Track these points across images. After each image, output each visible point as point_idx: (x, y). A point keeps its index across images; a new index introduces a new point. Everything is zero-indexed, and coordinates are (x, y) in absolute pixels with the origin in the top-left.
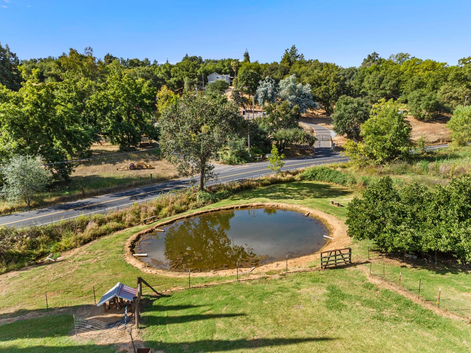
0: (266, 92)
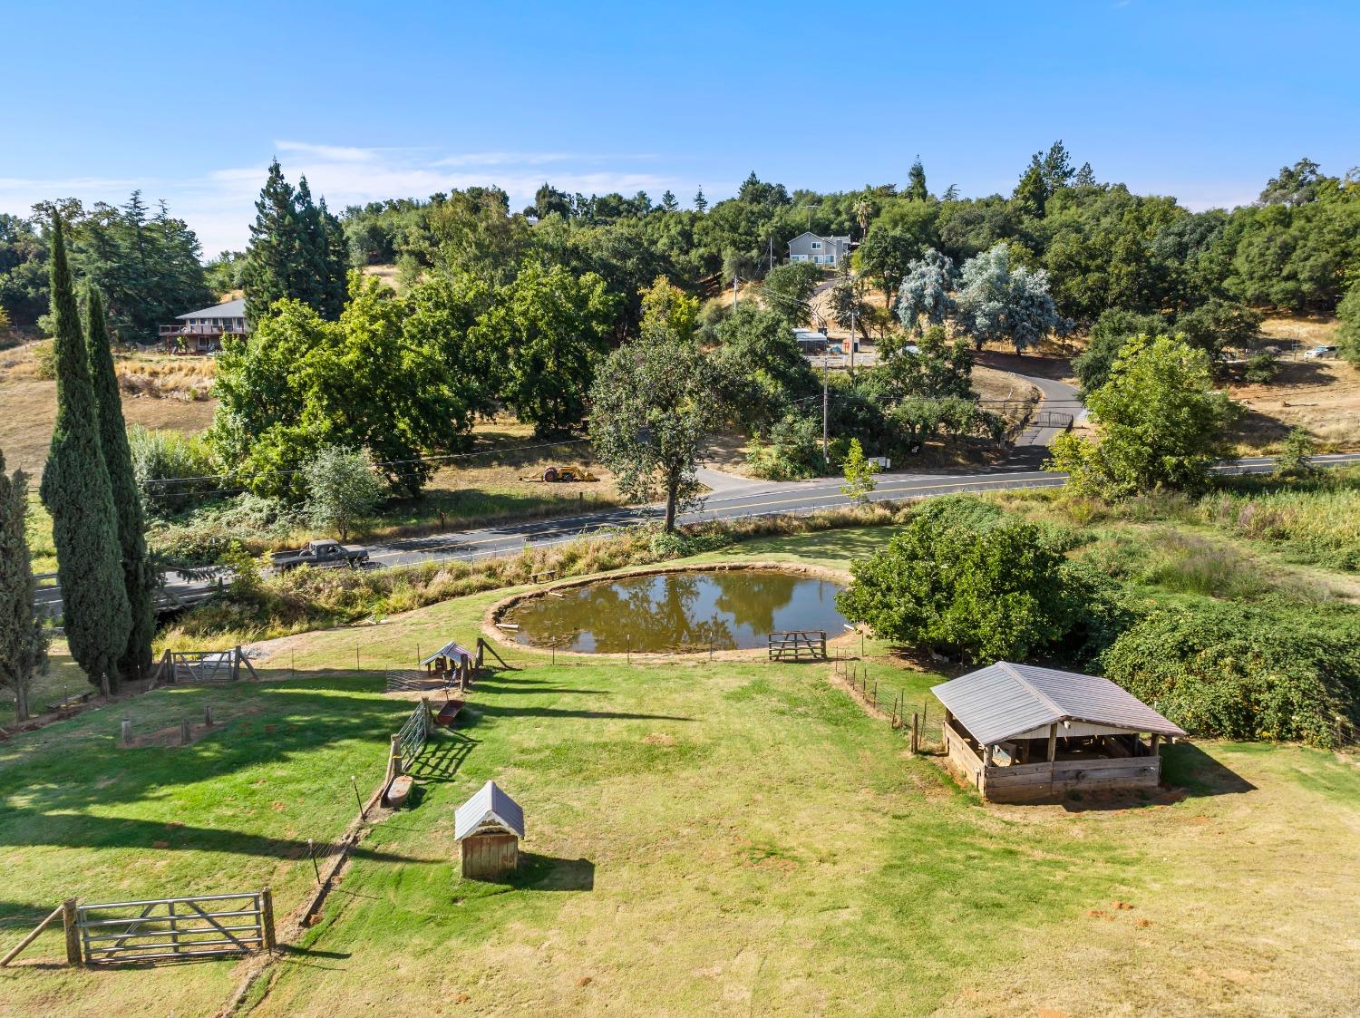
0: (919, 295)
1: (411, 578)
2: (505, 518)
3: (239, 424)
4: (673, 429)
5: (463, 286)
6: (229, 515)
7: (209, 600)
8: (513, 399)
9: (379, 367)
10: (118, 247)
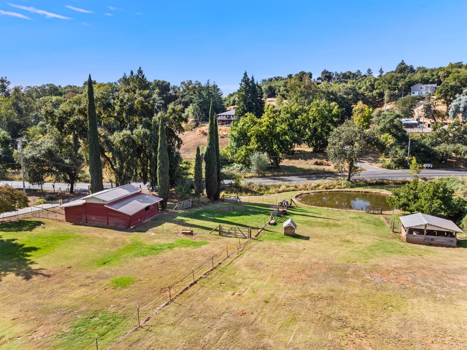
0: (458, 107)
1: (275, 186)
2: (301, 174)
3: (235, 145)
4: (351, 151)
5: (295, 108)
6: (231, 168)
7: (229, 187)
8: (307, 140)
9: (271, 131)
10: (203, 95)
